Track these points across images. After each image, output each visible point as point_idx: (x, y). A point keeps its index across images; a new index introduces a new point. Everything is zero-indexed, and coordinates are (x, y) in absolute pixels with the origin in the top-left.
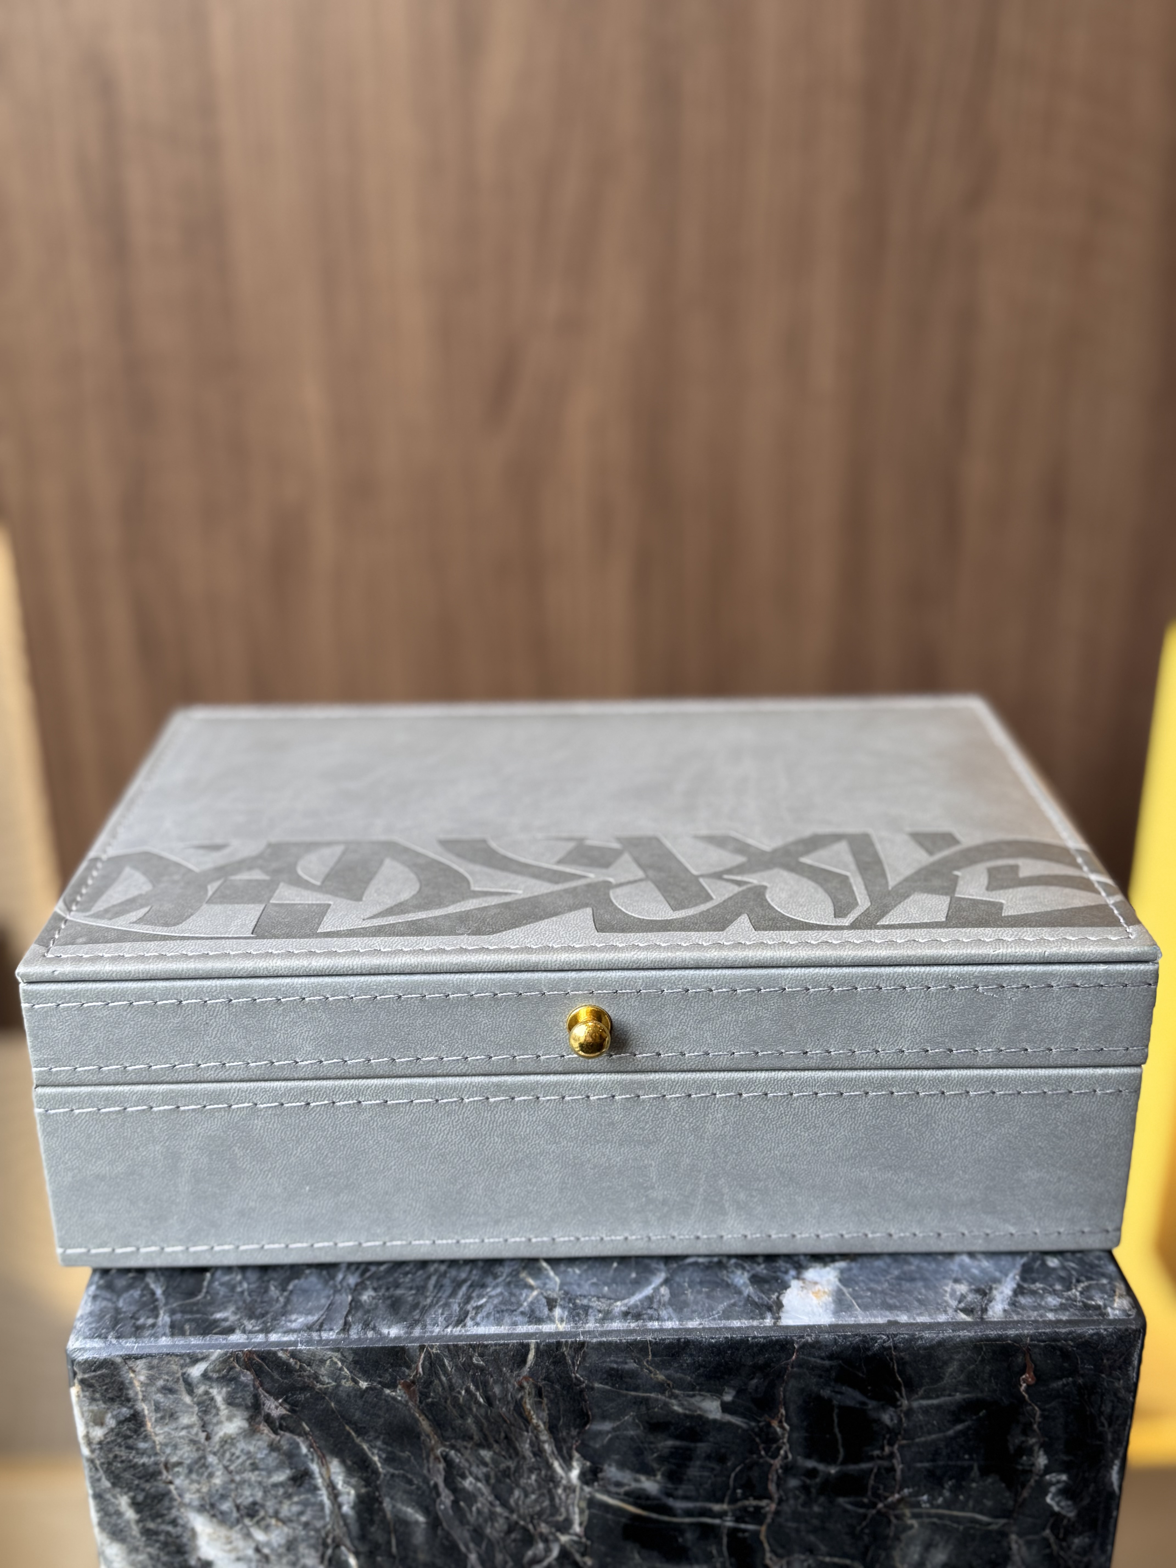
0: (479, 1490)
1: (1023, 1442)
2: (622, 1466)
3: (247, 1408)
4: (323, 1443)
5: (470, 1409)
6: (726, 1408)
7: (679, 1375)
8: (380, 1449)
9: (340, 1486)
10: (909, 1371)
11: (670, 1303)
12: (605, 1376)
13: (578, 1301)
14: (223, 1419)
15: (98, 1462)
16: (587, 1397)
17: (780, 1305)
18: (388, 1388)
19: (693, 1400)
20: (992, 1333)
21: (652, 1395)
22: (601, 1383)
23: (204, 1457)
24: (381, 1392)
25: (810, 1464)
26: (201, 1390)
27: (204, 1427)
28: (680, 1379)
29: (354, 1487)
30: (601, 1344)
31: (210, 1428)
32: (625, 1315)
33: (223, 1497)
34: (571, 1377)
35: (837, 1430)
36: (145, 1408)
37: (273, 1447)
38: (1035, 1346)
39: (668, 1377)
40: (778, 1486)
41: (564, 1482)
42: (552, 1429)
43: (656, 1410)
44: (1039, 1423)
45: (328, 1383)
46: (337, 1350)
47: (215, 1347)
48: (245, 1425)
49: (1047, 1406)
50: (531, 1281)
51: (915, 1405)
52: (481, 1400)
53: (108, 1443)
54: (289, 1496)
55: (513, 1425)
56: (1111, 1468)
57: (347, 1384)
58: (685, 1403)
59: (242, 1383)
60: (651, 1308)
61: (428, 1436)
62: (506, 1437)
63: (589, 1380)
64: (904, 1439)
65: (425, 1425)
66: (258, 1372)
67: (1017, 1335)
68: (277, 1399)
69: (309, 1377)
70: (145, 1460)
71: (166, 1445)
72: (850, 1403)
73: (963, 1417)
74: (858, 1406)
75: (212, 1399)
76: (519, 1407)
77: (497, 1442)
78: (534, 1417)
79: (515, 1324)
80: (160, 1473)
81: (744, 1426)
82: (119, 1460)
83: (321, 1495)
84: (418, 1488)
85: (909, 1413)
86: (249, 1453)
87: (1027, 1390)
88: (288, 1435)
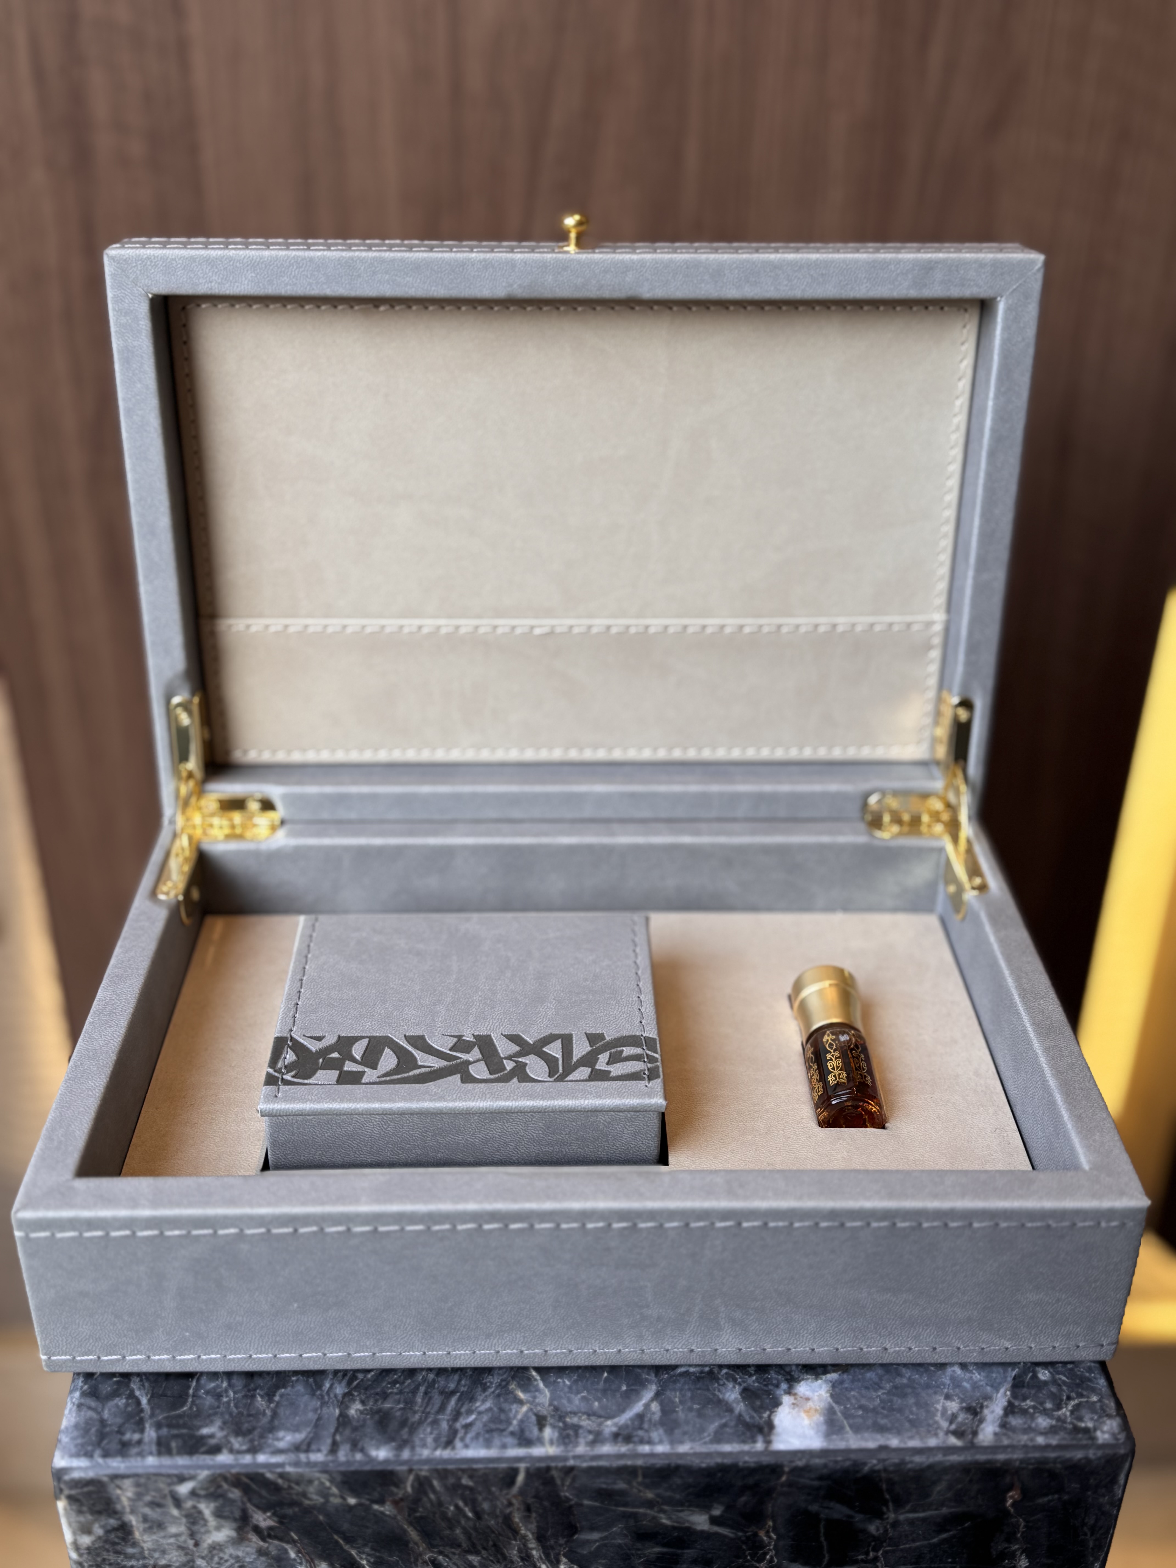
11: (662, 1423)
13: (568, 1420)
14: (211, 1529)
17: (770, 1426)
27: (192, 1535)
32: (616, 1436)
36: (133, 1520)
39: (658, 1495)
47: (202, 1467)
48: (233, 1534)
50: (521, 1395)
57: (336, 1501)
60: (641, 1428)
61: (416, 1544)
76: (507, 1520)
79: (504, 1446)
81: (731, 1535)
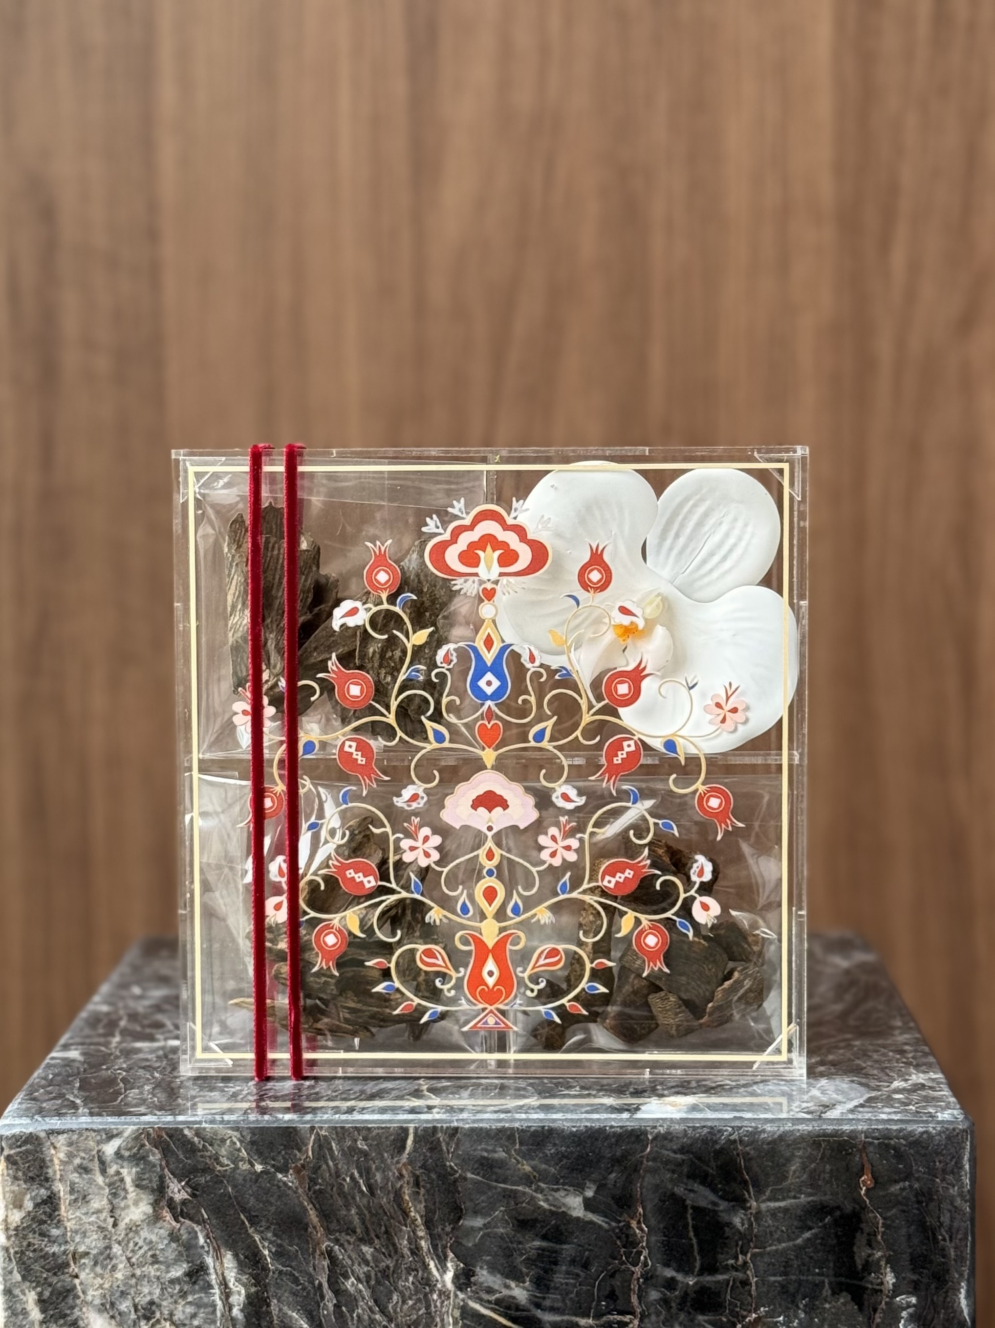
0: (361, 1291)
1: (869, 1255)
2: (493, 1269)
3: (153, 1191)
4: (218, 1233)
5: (354, 1198)
6: (589, 1205)
7: (544, 1166)
8: (271, 1242)
9: (231, 1285)
10: (756, 1169)
12: (476, 1166)
15: (12, 1251)
16: (460, 1189)
18: (281, 1172)
19: (557, 1195)
20: (830, 1128)
21: (520, 1188)
22: (473, 1173)
23: (109, 1247)
24: (274, 1176)
25: (669, 1273)
26: (112, 1170)
28: (545, 1170)
29: (244, 1285)
30: (472, 1130)
31: (117, 1212)
33: (123, 1294)
34: (445, 1165)
35: (691, 1234)
37: (174, 1237)
38: (871, 1143)
40: (640, 1298)
41: (439, 1286)
42: (429, 1224)
43: (524, 1205)
44: (883, 1233)
45: (228, 1165)
46: (237, 1129)
49: (889, 1214)
51: (763, 1206)
52: (364, 1189)
53: (24, 1228)
54: (183, 1295)
55: (393, 1219)
56: (959, 1290)
58: (550, 1198)
59: (150, 1162)
62: (387, 1232)
63: (462, 1169)
64: (756, 1247)
65: (313, 1215)
66: (166, 1151)
67: (852, 1131)
68: (180, 1181)
69: (210, 1157)
70: (55, 1249)
71: (76, 1232)
72: (703, 1203)
73: (809, 1223)
74: (710, 1206)
75: (122, 1180)
77: (378, 1237)
78: (412, 1209)
80: (68, 1265)
82: (32, 1248)
83: (214, 1294)
84: (304, 1289)
85: (758, 1215)
86: (151, 1242)
87: (866, 1194)
88: (188, 1222)
